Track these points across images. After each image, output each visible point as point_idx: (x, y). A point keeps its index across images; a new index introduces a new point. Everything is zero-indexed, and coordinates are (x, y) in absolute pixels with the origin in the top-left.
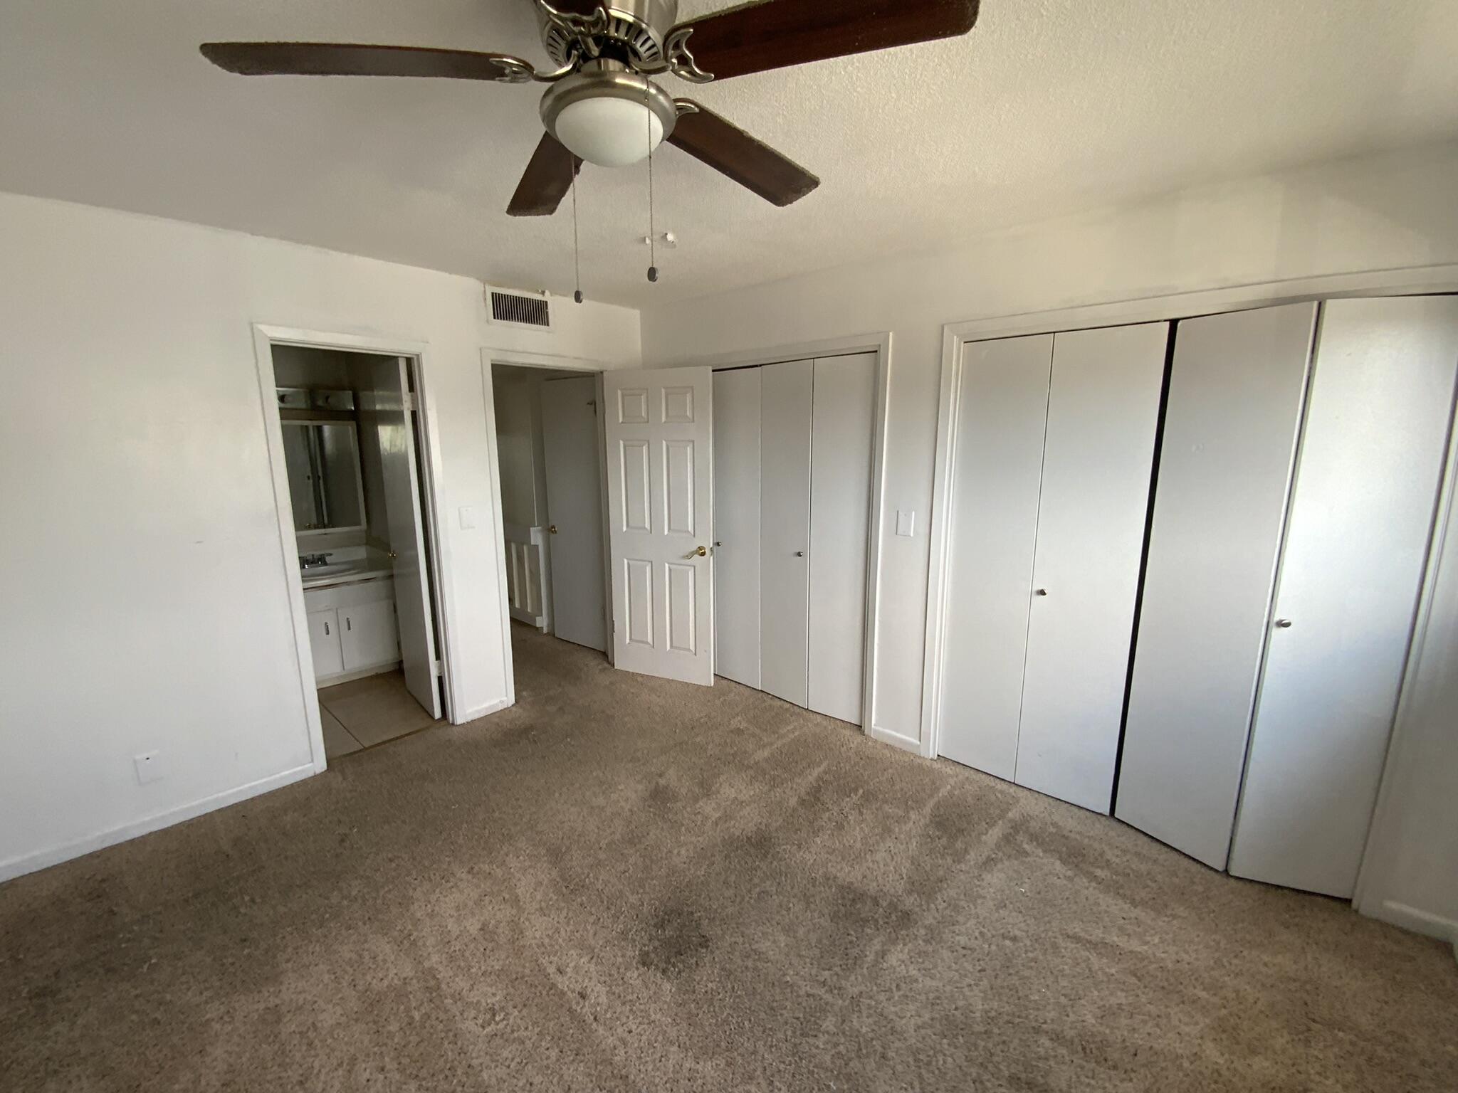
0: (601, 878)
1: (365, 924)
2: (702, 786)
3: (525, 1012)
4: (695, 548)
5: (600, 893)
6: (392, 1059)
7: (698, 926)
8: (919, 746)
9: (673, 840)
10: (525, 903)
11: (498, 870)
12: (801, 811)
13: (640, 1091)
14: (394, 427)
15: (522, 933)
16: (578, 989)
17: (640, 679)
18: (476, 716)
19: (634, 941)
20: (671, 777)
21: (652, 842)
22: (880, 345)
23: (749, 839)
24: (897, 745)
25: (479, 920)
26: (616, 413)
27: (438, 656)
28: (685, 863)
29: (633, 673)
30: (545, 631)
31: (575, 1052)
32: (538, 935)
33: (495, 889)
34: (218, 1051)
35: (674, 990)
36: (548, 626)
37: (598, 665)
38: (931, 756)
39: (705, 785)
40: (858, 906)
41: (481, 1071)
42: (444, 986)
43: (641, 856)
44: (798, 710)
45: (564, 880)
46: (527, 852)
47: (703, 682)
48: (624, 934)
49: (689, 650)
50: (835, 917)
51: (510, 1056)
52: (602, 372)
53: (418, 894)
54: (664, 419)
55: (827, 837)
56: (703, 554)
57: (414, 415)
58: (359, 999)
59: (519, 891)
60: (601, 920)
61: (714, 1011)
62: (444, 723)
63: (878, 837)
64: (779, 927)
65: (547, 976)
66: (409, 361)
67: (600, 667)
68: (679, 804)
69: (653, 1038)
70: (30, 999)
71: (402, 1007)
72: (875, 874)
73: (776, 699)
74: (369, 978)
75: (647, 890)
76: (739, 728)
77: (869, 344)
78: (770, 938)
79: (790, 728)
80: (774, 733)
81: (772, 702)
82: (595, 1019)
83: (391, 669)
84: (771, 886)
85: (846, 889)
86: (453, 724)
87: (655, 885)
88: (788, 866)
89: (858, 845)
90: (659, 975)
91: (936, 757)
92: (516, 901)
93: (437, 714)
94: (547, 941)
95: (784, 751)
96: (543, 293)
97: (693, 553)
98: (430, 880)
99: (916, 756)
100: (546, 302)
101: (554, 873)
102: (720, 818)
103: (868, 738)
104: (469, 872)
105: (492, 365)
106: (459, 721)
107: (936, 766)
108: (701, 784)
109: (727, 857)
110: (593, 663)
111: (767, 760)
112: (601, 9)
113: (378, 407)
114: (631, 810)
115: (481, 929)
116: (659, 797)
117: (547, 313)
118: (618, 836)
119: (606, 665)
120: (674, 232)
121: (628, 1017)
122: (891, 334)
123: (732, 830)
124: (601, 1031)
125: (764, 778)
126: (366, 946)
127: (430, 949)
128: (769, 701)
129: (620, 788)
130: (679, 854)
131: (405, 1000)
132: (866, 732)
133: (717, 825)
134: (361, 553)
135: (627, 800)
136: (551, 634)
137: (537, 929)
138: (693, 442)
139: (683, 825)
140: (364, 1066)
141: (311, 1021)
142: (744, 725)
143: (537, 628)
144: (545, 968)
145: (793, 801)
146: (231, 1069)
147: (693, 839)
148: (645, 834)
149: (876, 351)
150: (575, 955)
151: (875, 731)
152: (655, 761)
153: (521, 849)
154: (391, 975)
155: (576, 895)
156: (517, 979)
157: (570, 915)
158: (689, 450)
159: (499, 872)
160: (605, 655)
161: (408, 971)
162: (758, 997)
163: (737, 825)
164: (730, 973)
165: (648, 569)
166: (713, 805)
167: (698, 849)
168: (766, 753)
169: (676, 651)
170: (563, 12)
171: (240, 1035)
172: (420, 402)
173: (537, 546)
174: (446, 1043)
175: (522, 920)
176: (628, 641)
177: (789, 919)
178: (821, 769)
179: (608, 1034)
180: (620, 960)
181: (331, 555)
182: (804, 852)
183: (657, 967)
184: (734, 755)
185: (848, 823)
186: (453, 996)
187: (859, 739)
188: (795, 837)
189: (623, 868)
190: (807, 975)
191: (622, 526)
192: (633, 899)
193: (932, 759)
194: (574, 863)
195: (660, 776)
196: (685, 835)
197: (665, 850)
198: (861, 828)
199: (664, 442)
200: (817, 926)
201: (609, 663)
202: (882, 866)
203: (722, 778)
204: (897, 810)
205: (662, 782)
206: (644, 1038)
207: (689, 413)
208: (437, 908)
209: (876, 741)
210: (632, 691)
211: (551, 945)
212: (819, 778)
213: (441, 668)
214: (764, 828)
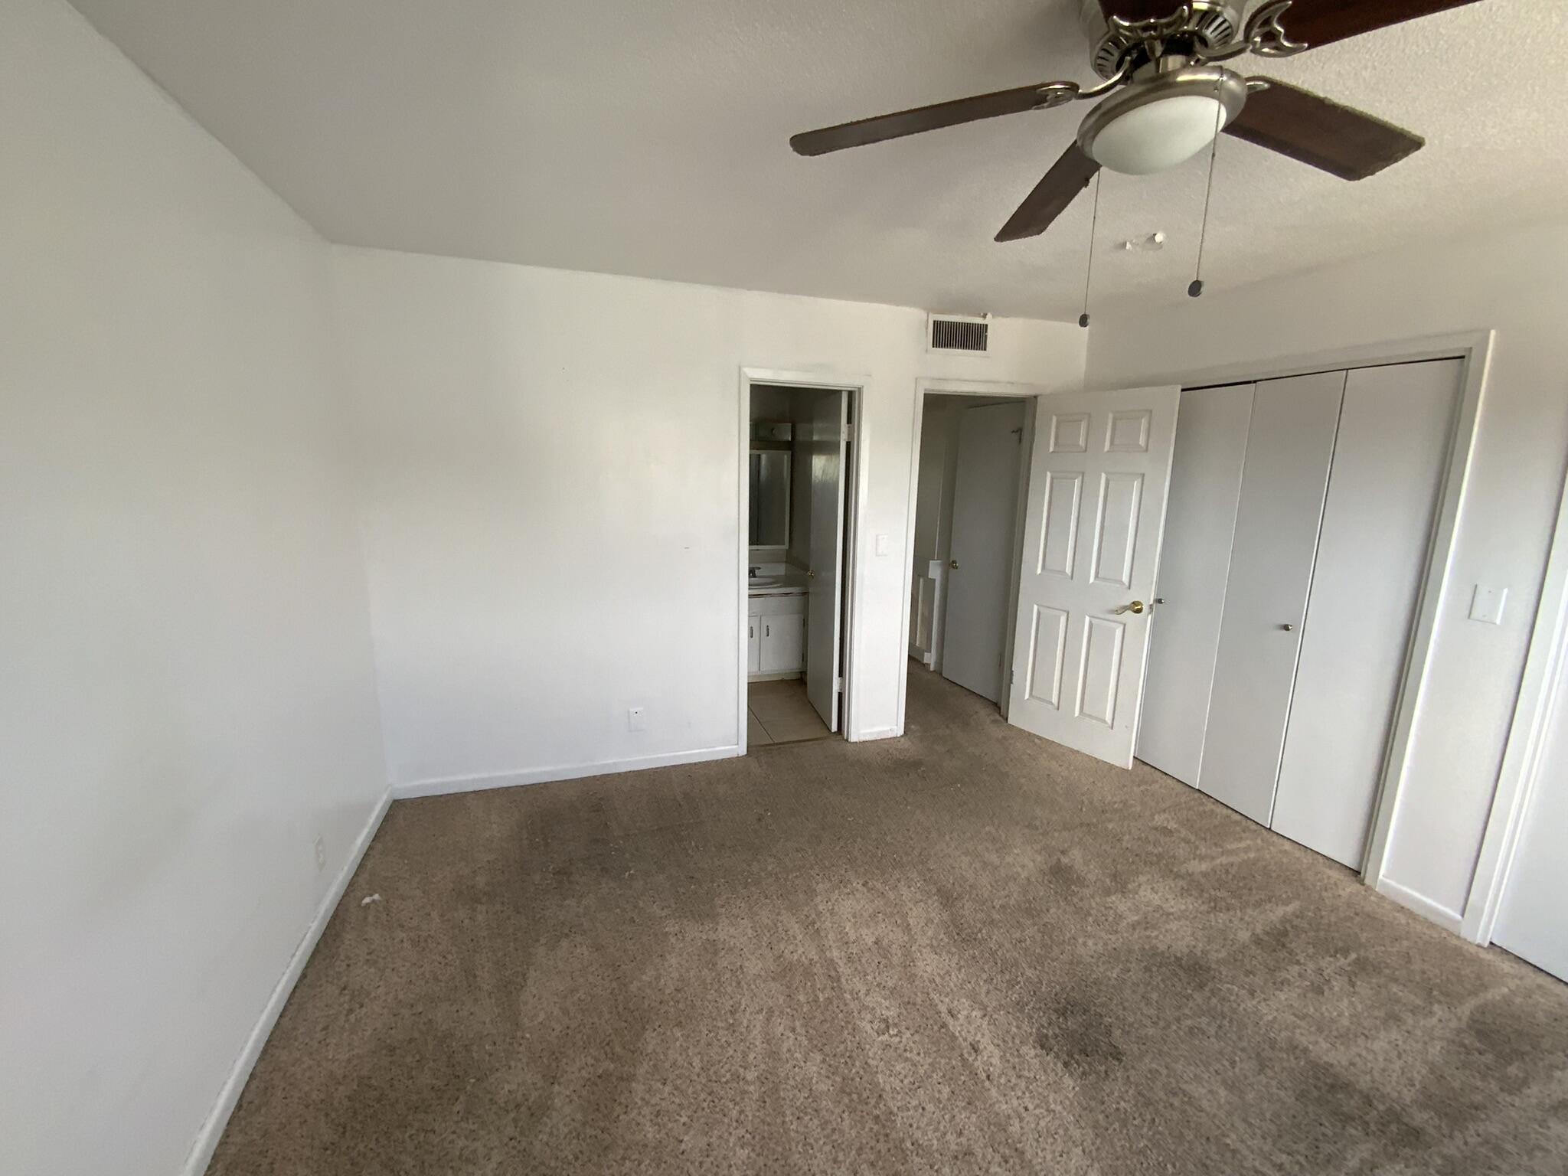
0: (994, 937)
1: (778, 898)
2: (1116, 880)
3: (917, 1037)
4: (1128, 603)
5: (993, 953)
6: (802, 1025)
7: (1109, 1033)
8: (1459, 922)
9: (1078, 927)
10: (915, 933)
11: (890, 893)
12: (1255, 950)
13: (1036, 1174)
14: (829, 456)
15: (913, 961)
16: (970, 1039)
17: (1036, 740)
18: (868, 738)
19: (1031, 1018)
20: (1076, 857)
21: (1053, 921)
22: (1471, 349)
23: (1178, 959)
24: (1420, 912)
25: (873, 933)
26: (1046, 440)
27: (841, 674)
28: (1092, 957)
29: (1029, 734)
30: (932, 668)
31: (967, 1100)
32: (929, 969)
33: (889, 910)
34: (673, 961)
35: (1077, 1089)
36: (936, 663)
37: (988, 716)
38: (1478, 941)
39: (1118, 880)
40: (1339, 1096)
41: (877, 1072)
42: (843, 980)
43: (1039, 931)
44: (1254, 827)
45: (956, 927)
46: (919, 885)
47: (1118, 763)
48: (1020, 1005)
49: (1104, 721)
50: (1301, 1096)
51: (903, 1072)
52: (1036, 397)
53: (820, 887)
54: (1107, 447)
55: (1295, 995)
56: (1139, 611)
57: (849, 445)
58: (775, 961)
59: (911, 921)
60: (995, 981)
61: (1127, 1134)
62: (839, 737)
63: (1378, 1022)
64: (1219, 1078)
65: (939, 1013)
66: (851, 394)
67: (992, 718)
68: (1087, 892)
69: (1053, 1128)
70: (554, 874)
71: (809, 984)
72: (1369, 1065)
73: (1220, 806)
74: (782, 947)
75: (1046, 969)
76: (1166, 828)
77: (1454, 347)
78: (1205, 1084)
79: (1242, 845)
80: (1216, 845)
81: (1213, 807)
82: (988, 1077)
83: (794, 677)
84: (1209, 1024)
85: (1320, 1070)
86: (847, 740)
87: (1055, 967)
88: (1234, 1011)
89: (1345, 1022)
90: (1060, 1065)
91: (1486, 944)
92: (908, 928)
93: (834, 728)
94: (938, 980)
95: (1233, 871)
96: (984, 316)
97: (1125, 608)
98: (830, 881)
99: (1451, 934)
100: (987, 325)
101: (945, 916)
102: (1139, 923)
103: (1369, 889)
104: (864, 885)
105: (925, 394)
106: (854, 738)
107: (1489, 956)
108: (1114, 877)
109: (1147, 969)
110: (984, 713)
111: (1205, 875)
112: (1185, 7)
113: (815, 438)
114: (1028, 879)
115: (876, 943)
116: (1060, 874)
117: (986, 336)
118: (1012, 902)
119: (997, 717)
120: (1165, 230)
121: (1024, 1093)
122: (1493, 333)
123: (1154, 941)
124: (994, 1092)
125: (1201, 896)
126: (780, 918)
127: (831, 943)
128: (1210, 806)
129: (1015, 851)
130: (1085, 944)
131: (811, 978)
132: (1367, 881)
133: (1134, 929)
134: (781, 570)
135: (1023, 867)
136: (939, 672)
137: (929, 965)
138: (1143, 475)
139: (1090, 915)
140: (779, 1020)
141: (739, 964)
142: (1172, 825)
143: (924, 665)
144: (936, 1005)
145: (1244, 936)
146: (681, 979)
147: (1103, 934)
148: (1044, 910)
149: (1462, 357)
150: (966, 1005)
151: (1384, 885)
152: (1056, 834)
153: (912, 880)
154: (799, 952)
155: (968, 946)
156: (909, 1003)
157: (962, 963)
158: (1136, 484)
159: (891, 895)
160: (998, 706)
161: (813, 954)
162: (1187, 1145)
163: (1161, 937)
164: (1148, 1103)
165: (1063, 619)
166: (1129, 904)
167: (1109, 948)
168: (1204, 867)
169: (1087, 719)
170: (1136, 21)
171: (688, 953)
172: (856, 435)
173: (934, 580)
174: (846, 1032)
175: (913, 948)
176: (1027, 697)
177: (1234, 1073)
178: (1290, 908)
179: (1001, 1099)
180: (1014, 1029)
181: (759, 568)
182: (1259, 1002)
183: (1057, 1056)
184: (1160, 856)
185: (1331, 989)
186: (851, 993)
187: (1351, 887)
188: (1247, 980)
189: (1018, 935)
190: (1255, 1147)
191: (1036, 567)
192: (1029, 973)
193: (1479, 946)
194: (966, 913)
195: (1063, 852)
196: (1091, 926)
197: (1068, 935)
198: (1352, 1003)
199: (1103, 475)
200: (1275, 1097)
201: (1002, 716)
202: (1381, 1059)
203: (1142, 879)
204: (1412, 997)
205: (1065, 860)
206: (1042, 1123)
207: (1142, 442)
208: (836, 907)
209: (1382, 898)
210: (1029, 752)
211: (944, 987)
212: (1284, 920)
213: (842, 685)
214: (1199, 954)
